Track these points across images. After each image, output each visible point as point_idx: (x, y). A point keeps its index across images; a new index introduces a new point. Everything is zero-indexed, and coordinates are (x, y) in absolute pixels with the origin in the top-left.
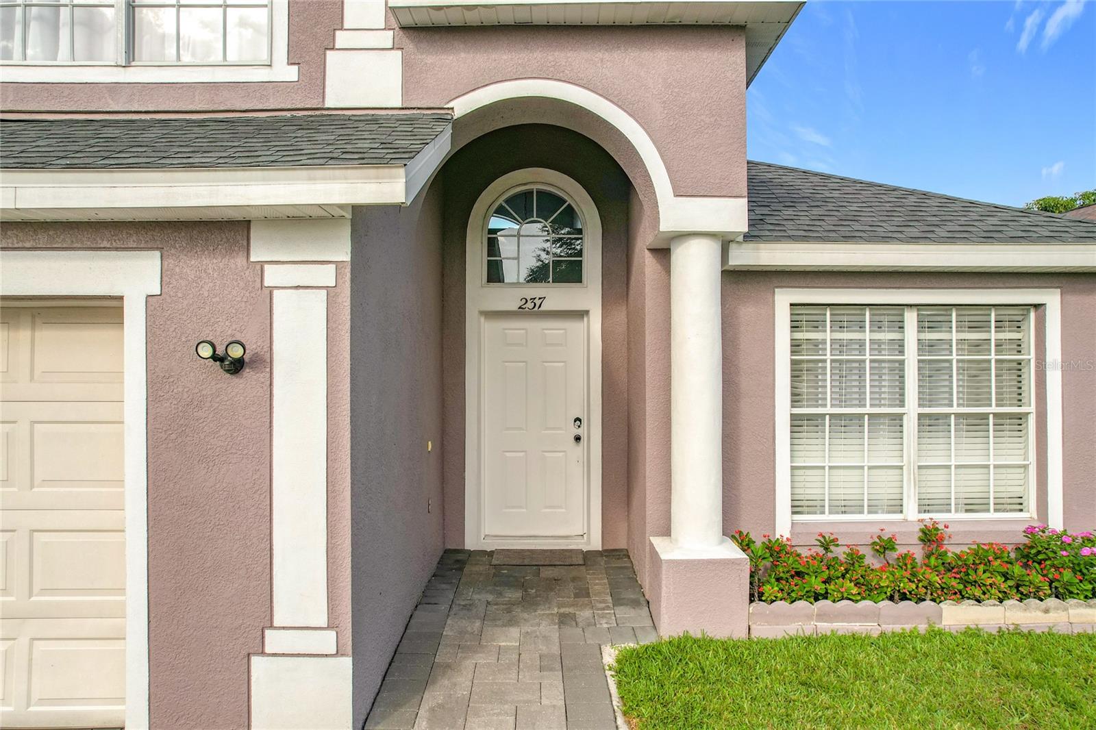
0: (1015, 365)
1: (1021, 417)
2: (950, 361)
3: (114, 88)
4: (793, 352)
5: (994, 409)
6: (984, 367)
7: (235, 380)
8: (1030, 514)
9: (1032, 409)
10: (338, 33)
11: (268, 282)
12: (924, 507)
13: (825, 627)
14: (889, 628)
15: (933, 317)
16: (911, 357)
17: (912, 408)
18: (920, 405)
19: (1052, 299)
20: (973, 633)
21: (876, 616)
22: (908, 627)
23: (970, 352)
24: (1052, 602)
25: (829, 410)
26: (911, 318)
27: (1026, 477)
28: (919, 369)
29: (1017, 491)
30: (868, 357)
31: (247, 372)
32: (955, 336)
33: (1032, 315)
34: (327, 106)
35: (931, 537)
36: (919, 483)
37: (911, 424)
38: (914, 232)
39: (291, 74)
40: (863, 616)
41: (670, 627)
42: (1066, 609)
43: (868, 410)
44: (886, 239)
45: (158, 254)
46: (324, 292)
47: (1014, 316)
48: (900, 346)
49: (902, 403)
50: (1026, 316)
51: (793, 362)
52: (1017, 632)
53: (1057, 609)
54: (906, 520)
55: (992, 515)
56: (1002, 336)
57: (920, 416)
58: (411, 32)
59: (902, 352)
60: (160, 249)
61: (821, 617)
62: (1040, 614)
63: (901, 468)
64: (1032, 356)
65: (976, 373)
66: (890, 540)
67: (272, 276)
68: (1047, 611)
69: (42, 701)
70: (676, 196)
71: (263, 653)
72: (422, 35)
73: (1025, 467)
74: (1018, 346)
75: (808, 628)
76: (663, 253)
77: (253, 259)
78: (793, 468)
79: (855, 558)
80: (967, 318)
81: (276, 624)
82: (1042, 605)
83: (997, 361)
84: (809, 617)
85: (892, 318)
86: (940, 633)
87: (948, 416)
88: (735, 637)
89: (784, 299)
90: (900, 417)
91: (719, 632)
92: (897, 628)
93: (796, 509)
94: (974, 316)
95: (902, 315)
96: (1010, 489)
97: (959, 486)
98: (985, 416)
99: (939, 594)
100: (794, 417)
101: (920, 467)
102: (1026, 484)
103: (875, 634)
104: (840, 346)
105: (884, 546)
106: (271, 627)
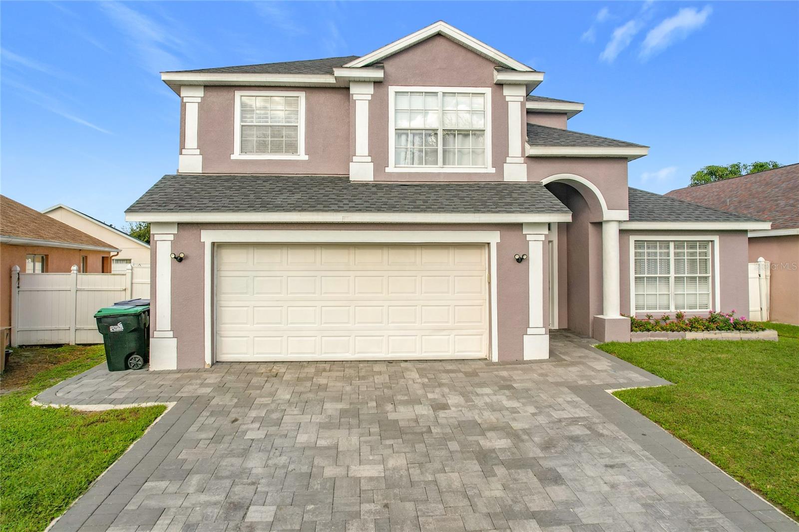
0: (705, 260)
1: (706, 278)
2: (684, 259)
3: (439, 174)
4: (635, 256)
5: (698, 275)
6: (694, 261)
7: (520, 264)
8: (710, 309)
9: (710, 275)
10: (507, 158)
11: (527, 239)
12: (676, 308)
13: (652, 339)
14: (671, 339)
15: (679, 245)
16: (672, 257)
17: (672, 275)
18: (675, 274)
19: (716, 239)
20: (695, 340)
21: (667, 336)
22: (676, 339)
23: (690, 256)
24: (717, 331)
25: (646, 275)
26: (672, 245)
27: (708, 298)
28: (675, 262)
29: (706, 302)
30: (658, 258)
31: (523, 262)
32: (686, 251)
33: (710, 243)
34: (505, 181)
35: (679, 317)
36: (675, 299)
37: (672, 280)
38: (673, 217)
39: (493, 170)
40: (663, 336)
41: (608, 339)
42: (721, 333)
43: (658, 275)
44: (665, 220)
45: (499, 232)
46: (542, 242)
47: (704, 244)
48: (668, 254)
49: (669, 273)
50: (708, 244)
51: (635, 259)
52: (707, 339)
53: (718, 333)
54: (671, 312)
55: (698, 310)
56: (700, 251)
57: (675, 277)
58: (530, 159)
59: (669, 256)
60: (500, 230)
61: (652, 336)
62: (714, 335)
63: (669, 294)
64: (710, 257)
65: (693, 262)
66: (667, 316)
67: (529, 238)
68: (715, 334)
69: (458, 352)
70: (608, 209)
71: (527, 334)
72: (534, 159)
73: (708, 294)
74: (706, 254)
75: (649, 339)
76: (599, 225)
77: (524, 233)
78: (636, 294)
79: (657, 322)
80: (690, 245)
81: (530, 327)
82: (714, 332)
83: (699, 259)
84: (648, 336)
85: (665, 245)
86: (686, 340)
87: (683, 277)
88: (627, 342)
89: (633, 239)
90: (668, 278)
91: (622, 340)
92: (673, 339)
93: (636, 308)
94: (692, 245)
95: (669, 244)
96: (703, 302)
97: (687, 301)
98: (695, 278)
99: (685, 330)
100: (636, 278)
101: (675, 294)
102: (708, 300)
103: (667, 341)
104: (649, 254)
105: (666, 319)
106: (529, 327)
